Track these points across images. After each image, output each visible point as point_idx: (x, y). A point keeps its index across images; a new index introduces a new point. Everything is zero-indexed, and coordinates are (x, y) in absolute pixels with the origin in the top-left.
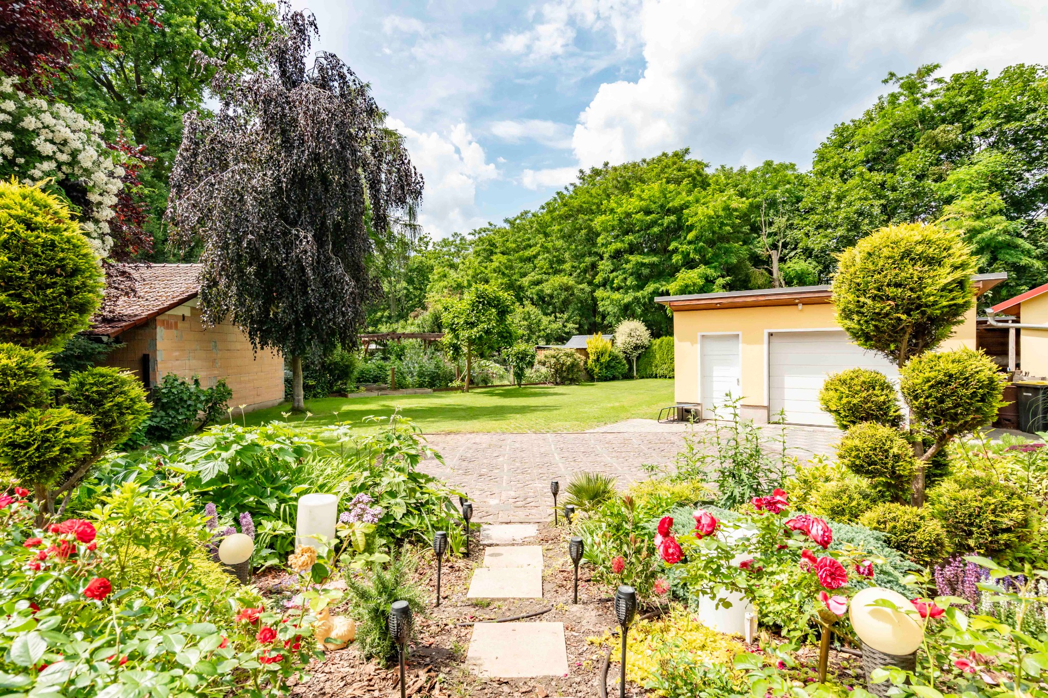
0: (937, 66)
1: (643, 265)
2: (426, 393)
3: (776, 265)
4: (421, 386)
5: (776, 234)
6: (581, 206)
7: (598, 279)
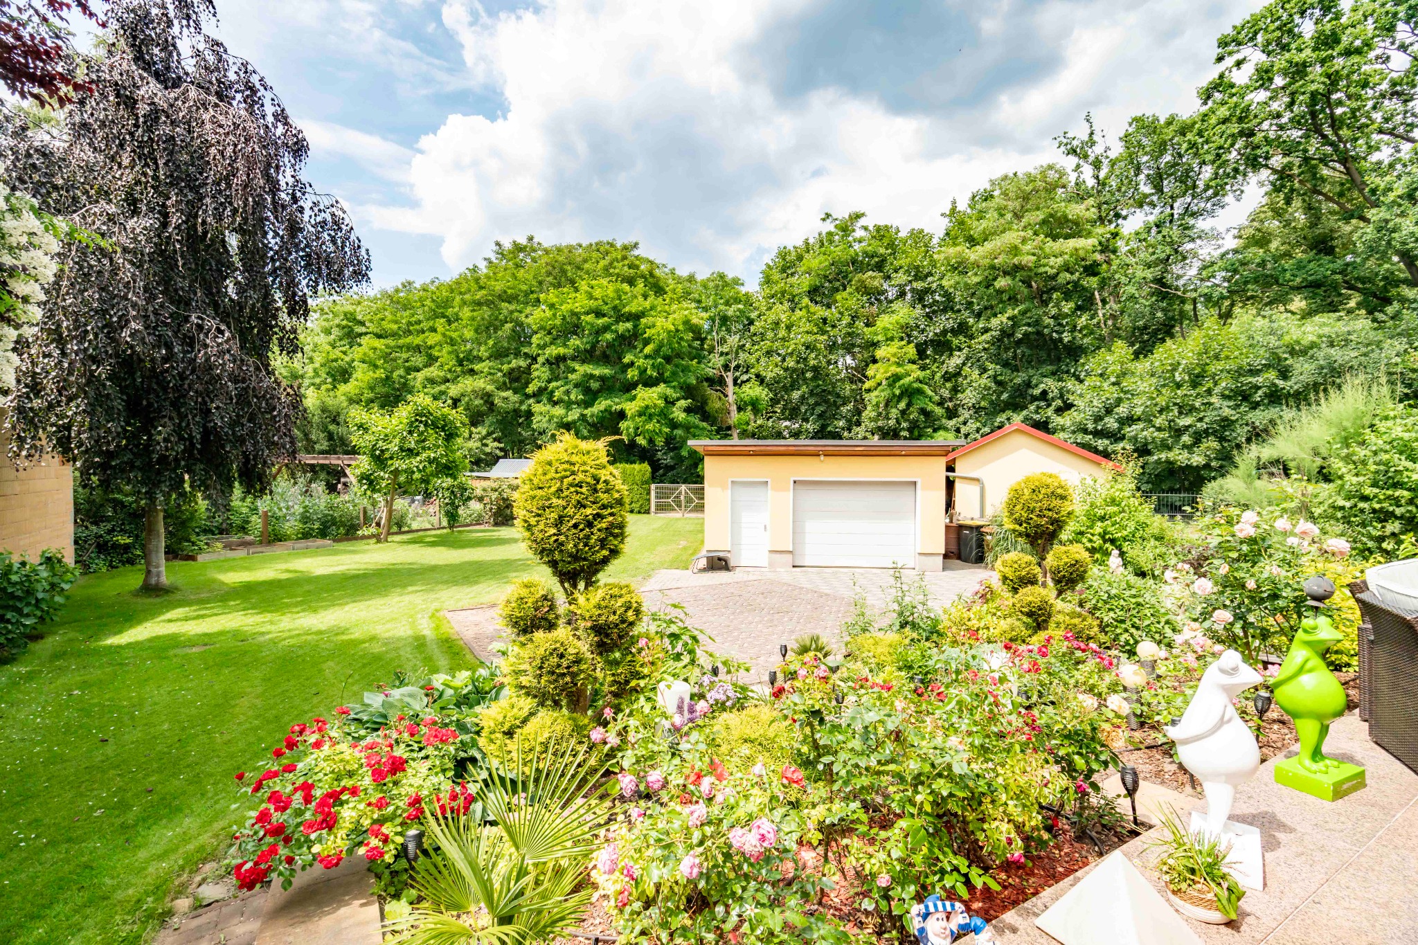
0: (863, 215)
1: (592, 376)
2: (324, 546)
3: (731, 389)
4: (306, 535)
5: (727, 354)
6: (505, 292)
7: (531, 389)
